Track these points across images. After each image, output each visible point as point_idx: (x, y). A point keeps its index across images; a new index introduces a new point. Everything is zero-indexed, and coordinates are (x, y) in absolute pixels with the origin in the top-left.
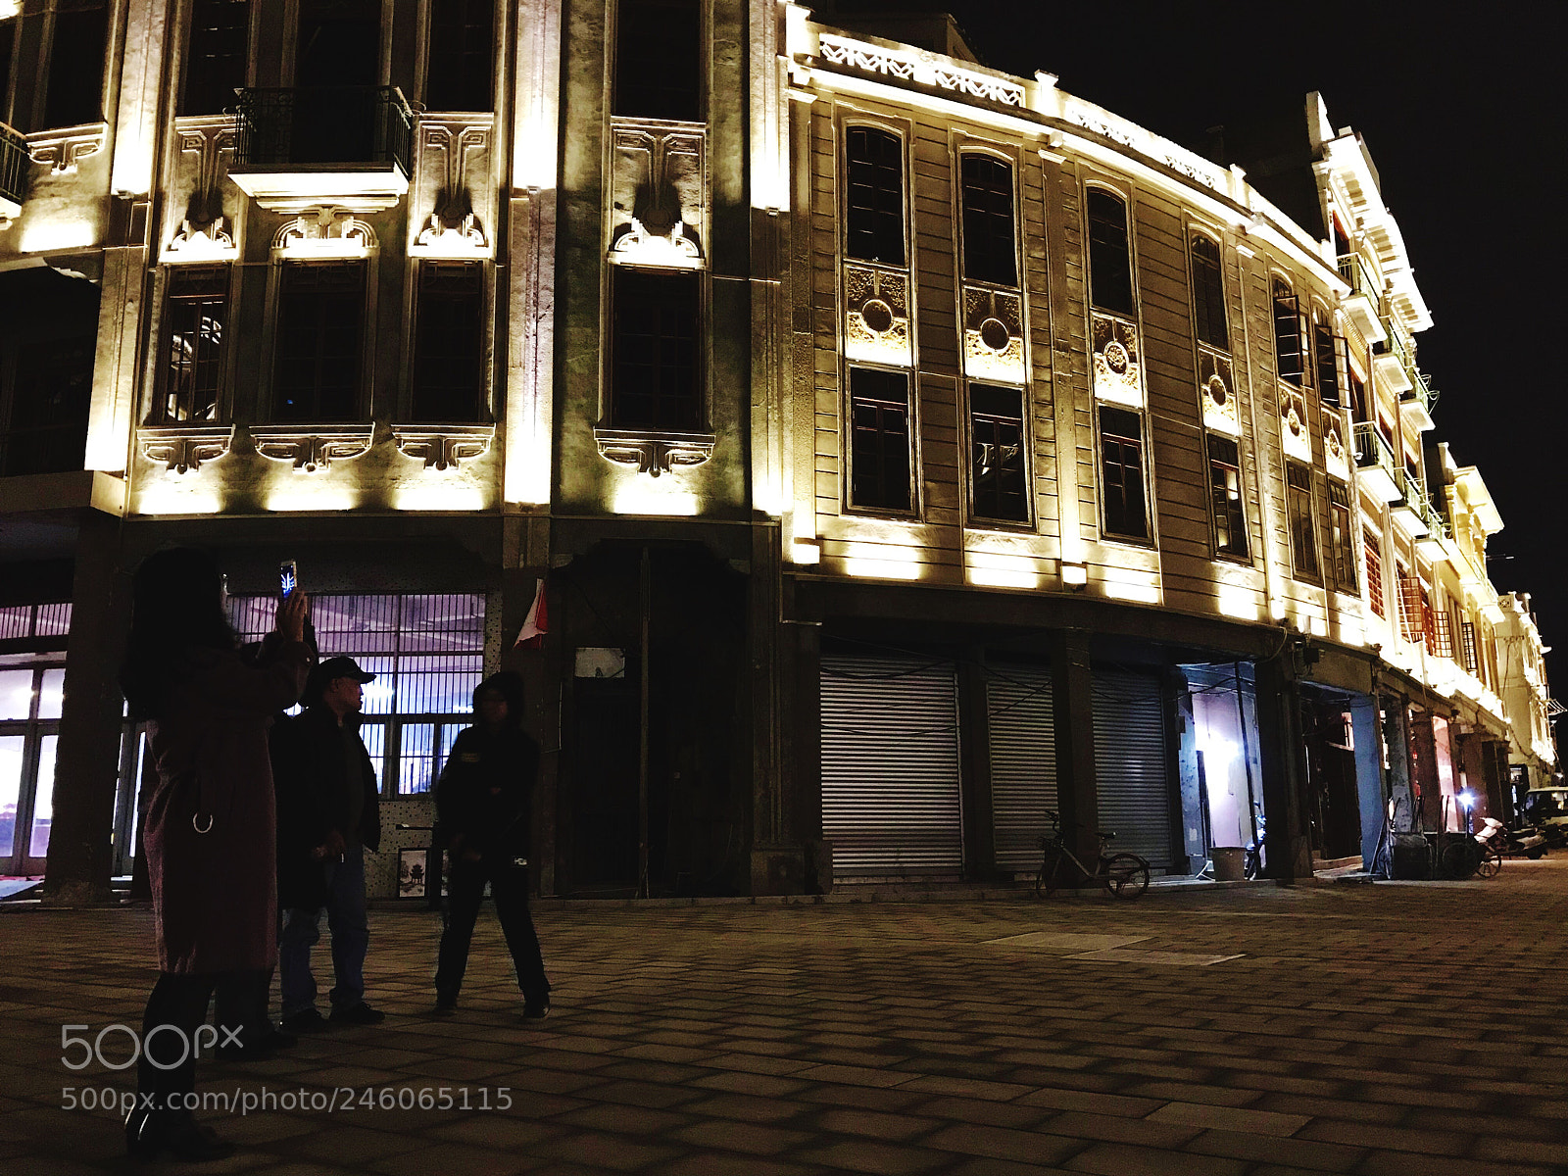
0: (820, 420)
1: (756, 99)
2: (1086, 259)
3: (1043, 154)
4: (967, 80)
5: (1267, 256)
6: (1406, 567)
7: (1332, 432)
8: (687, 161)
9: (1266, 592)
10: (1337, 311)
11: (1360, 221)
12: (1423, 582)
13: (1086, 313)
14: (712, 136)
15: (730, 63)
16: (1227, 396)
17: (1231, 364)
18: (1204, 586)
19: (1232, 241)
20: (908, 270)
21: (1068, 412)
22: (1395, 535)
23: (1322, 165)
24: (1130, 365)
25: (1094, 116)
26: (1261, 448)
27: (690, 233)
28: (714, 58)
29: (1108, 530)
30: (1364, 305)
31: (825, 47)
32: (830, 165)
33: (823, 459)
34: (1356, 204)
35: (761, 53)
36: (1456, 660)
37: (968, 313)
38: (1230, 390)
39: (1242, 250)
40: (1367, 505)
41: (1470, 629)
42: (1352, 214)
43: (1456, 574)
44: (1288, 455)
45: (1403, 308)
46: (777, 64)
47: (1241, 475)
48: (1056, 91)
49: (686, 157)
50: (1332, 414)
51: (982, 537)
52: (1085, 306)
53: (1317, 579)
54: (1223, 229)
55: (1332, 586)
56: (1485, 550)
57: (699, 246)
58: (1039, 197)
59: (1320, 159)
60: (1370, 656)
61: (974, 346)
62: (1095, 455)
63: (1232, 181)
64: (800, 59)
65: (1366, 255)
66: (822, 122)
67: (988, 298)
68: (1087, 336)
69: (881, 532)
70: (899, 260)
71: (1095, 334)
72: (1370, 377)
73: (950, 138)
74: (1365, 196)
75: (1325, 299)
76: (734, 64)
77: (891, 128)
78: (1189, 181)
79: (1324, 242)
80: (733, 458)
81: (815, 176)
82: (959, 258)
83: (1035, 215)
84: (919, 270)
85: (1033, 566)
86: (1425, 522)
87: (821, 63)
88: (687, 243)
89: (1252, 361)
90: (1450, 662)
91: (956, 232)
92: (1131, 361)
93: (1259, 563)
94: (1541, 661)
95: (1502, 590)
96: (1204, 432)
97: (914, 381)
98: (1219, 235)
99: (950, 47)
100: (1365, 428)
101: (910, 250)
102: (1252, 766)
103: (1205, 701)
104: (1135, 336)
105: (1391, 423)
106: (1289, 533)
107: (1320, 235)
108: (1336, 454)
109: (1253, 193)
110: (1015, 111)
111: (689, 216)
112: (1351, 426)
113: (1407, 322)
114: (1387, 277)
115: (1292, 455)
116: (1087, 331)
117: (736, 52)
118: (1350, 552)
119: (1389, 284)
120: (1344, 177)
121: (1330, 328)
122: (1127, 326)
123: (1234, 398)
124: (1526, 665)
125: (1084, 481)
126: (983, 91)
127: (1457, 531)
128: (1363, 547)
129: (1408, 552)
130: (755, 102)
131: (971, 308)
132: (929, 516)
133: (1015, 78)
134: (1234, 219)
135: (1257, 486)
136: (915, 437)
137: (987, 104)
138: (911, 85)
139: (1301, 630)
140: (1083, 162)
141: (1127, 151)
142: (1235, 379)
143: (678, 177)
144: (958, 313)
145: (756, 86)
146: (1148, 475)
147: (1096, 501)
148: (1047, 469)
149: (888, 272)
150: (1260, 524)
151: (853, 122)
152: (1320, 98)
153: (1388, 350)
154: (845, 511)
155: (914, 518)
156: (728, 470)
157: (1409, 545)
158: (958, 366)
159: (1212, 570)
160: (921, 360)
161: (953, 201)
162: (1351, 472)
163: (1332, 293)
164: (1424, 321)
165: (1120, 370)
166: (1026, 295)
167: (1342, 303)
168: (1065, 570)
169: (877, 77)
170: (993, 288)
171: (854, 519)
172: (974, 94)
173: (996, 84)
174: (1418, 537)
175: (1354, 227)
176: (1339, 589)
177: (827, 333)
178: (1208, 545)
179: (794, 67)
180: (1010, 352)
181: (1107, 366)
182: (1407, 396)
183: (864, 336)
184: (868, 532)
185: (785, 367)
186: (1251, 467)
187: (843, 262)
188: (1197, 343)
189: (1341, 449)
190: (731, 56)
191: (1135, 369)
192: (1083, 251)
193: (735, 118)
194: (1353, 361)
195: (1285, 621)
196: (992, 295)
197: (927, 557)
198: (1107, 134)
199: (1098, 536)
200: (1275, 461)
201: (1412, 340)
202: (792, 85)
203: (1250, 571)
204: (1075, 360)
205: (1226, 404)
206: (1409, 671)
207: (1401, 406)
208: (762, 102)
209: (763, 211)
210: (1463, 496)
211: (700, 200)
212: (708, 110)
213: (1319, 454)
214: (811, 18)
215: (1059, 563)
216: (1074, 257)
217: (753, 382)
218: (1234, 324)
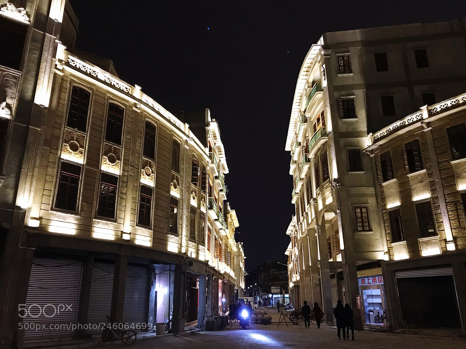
0: (47, 177)
1: (42, 69)
2: (143, 141)
3: (134, 108)
4: (114, 81)
5: (192, 149)
6: (217, 237)
7: (203, 199)
8: (12, 82)
9: (181, 244)
10: (208, 167)
11: (215, 144)
12: (220, 241)
13: (141, 157)
14: (23, 77)
15: (35, 55)
16: (177, 187)
17: (179, 178)
18: (164, 242)
19: (183, 144)
20: (87, 134)
21: (132, 186)
22: (215, 228)
23: (208, 128)
24: (151, 174)
25: (150, 101)
26: (184, 202)
27: (8, 106)
28: (29, 52)
29: (138, 223)
30: (214, 166)
31: (70, 59)
32: (66, 96)
33: (46, 191)
34: (214, 139)
35: (46, 55)
36: (225, 263)
37: (104, 151)
38: (178, 185)
39: (186, 146)
40: (209, 220)
41: (229, 254)
42: (213, 141)
43: (228, 238)
44: (191, 205)
45: (222, 167)
46: (52, 60)
47: (178, 210)
48: (141, 91)
49: (12, 81)
50: (204, 194)
51: (99, 222)
52: (141, 155)
53: (195, 241)
54: (182, 140)
55: (198, 243)
56: (234, 231)
57: (11, 111)
58: (131, 121)
59: (208, 126)
60: (206, 263)
61: (105, 161)
62: (138, 199)
63: (185, 127)
64: (60, 61)
65: (216, 152)
66: (65, 82)
67: (111, 147)
68: (140, 164)
69: (64, 218)
70: (84, 130)
71: (143, 164)
72: (213, 185)
73: (106, 97)
74: (217, 138)
75: (205, 163)
76: (36, 56)
77: (88, 90)
78: (174, 125)
79: (206, 148)
80: (11, 186)
81: (59, 98)
82: (104, 134)
83: (130, 126)
84: (90, 135)
85: (113, 233)
86: (222, 225)
87: (68, 64)
88: (6, 110)
89: (185, 177)
90: (224, 263)
91: (104, 125)
92: (152, 173)
93: (180, 236)
94: (244, 261)
95: (237, 242)
96: (170, 196)
97: (83, 169)
98: (180, 141)
99: (110, 70)
100: (211, 199)
101: (88, 128)
102: (171, 295)
103: (160, 276)
104: (154, 166)
105: (217, 197)
106: (189, 227)
107: (205, 146)
108: (203, 206)
109: (190, 132)
110: (127, 94)
111: (9, 101)
112: (208, 198)
113: (223, 171)
114: (220, 159)
115: (192, 205)
116: (140, 162)
117: (38, 53)
118: (204, 233)
119: (220, 160)
120: (213, 132)
121: (205, 171)
122: (152, 163)
123: (179, 187)
124: (240, 262)
125: (133, 207)
126: (119, 86)
127: (229, 227)
128: (207, 232)
129: (218, 233)
130: (42, 70)
131: (106, 149)
132: (81, 214)
133: (129, 85)
134: (185, 138)
135: (182, 213)
136: (81, 187)
137: (119, 90)
138: (96, 78)
139: (189, 256)
140: (146, 113)
141: (158, 113)
142: (180, 182)
143: (7, 87)
144: (101, 150)
145: (43, 65)
146: (152, 207)
147: (136, 214)
148: (123, 202)
149: (80, 133)
150: (182, 224)
151: (76, 85)
152: (209, 110)
153: (218, 178)
154: (52, 209)
155: (76, 214)
156: (8, 190)
157: (218, 231)
158: (99, 167)
159: (167, 237)
160: (87, 163)
161: (104, 116)
162: (206, 211)
163: (207, 162)
164: (227, 172)
165: (149, 175)
166: (123, 148)
167: (209, 165)
168: (124, 235)
169: (85, 73)
170: (113, 145)
171: (54, 212)
172: (116, 86)
173: (123, 85)
174: (220, 229)
175: (214, 145)
176: (201, 244)
177: (55, 149)
178: (167, 230)
179: (57, 63)
180: (116, 165)
181: (145, 174)
182: (221, 190)
183: (68, 152)
184: (59, 217)
185: (38, 157)
186: (181, 207)
187: (64, 127)
188: (171, 171)
189: (205, 204)
190: (35, 53)
191: (153, 176)
192: (142, 139)
193: (33, 73)
194: (210, 181)
195: (185, 253)
196: (113, 147)
197: (79, 227)
198: (153, 107)
199: (135, 225)
200: (188, 206)
201: (224, 176)
202: (56, 68)
203: (177, 238)
204: (136, 170)
205: (177, 189)
206: (215, 267)
207: (220, 193)
208: (44, 71)
209: (39, 105)
210: (231, 217)
211: (14, 96)
212: (23, 68)
213: (199, 205)
214: (66, 50)
215: (122, 233)
216: (139, 140)
217: (24, 160)
218: (181, 166)
